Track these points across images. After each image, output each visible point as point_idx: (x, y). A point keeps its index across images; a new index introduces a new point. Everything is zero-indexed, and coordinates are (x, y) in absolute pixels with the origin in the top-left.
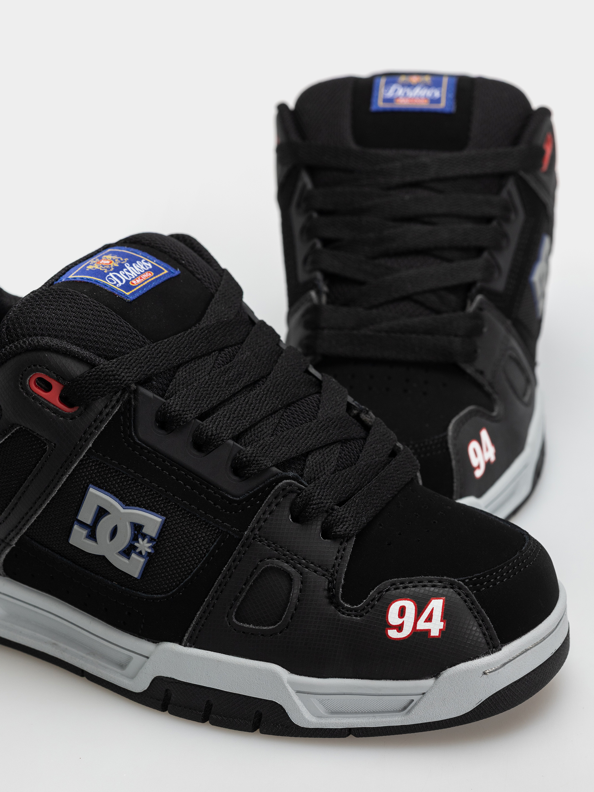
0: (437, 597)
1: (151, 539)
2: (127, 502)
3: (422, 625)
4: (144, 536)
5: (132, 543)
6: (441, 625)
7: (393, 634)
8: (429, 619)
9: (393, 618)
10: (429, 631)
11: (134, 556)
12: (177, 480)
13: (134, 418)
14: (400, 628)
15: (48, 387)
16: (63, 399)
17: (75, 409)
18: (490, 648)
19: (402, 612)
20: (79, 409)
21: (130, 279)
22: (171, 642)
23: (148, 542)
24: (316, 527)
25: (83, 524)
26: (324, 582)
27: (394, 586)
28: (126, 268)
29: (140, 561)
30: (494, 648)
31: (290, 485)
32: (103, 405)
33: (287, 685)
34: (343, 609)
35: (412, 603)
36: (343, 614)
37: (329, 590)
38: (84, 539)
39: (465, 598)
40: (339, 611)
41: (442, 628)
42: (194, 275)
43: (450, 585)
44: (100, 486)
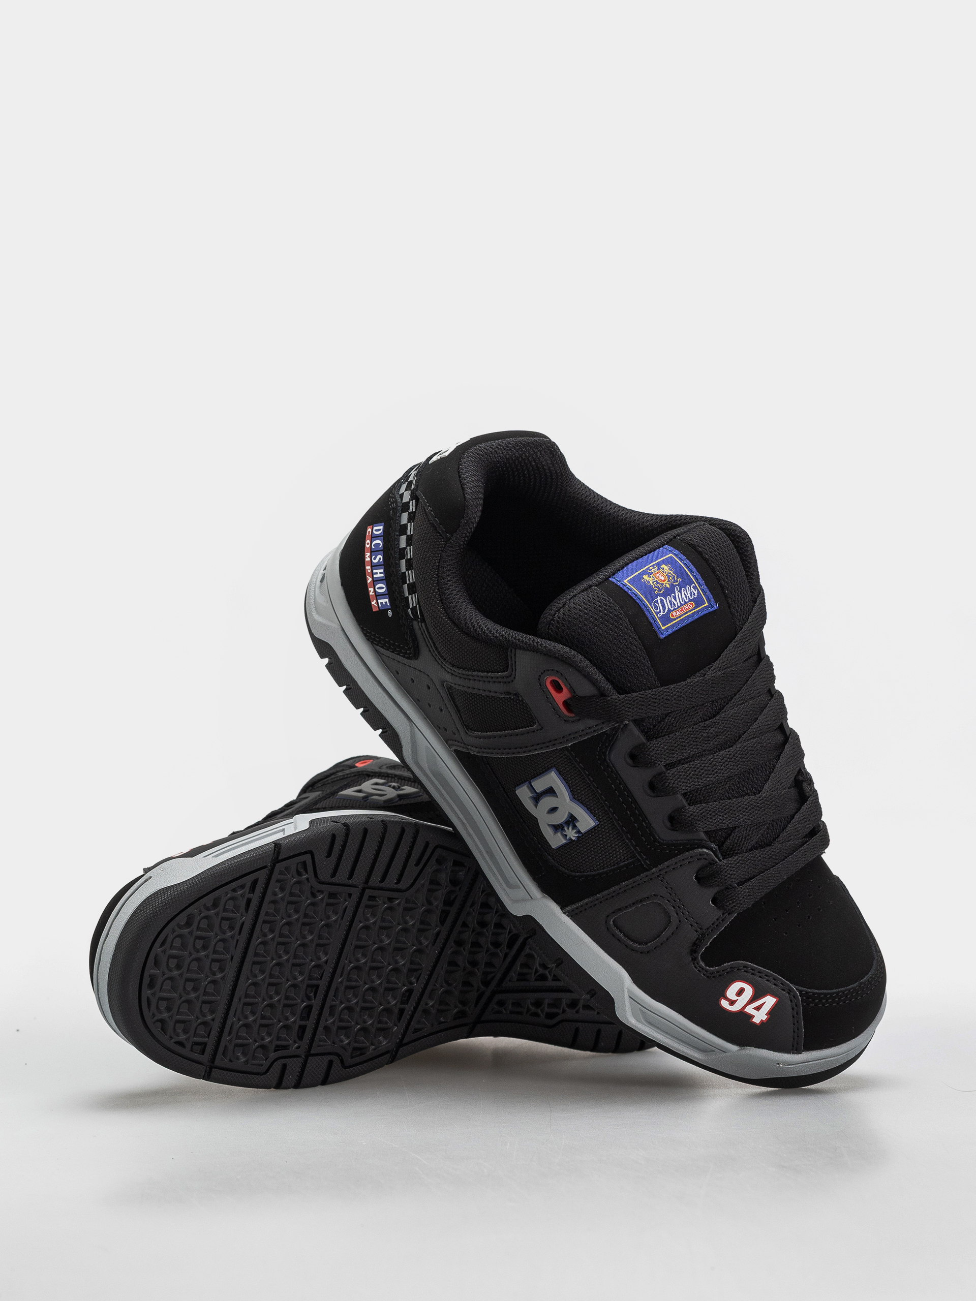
0: (773, 995)
1: (579, 832)
2: (576, 796)
3: (750, 1010)
4: (574, 827)
5: (564, 825)
6: (765, 1018)
7: (724, 1004)
8: (758, 1008)
9: (731, 992)
10: (753, 1016)
11: (559, 834)
12: (623, 803)
13: (614, 742)
14: (732, 1003)
15: (559, 689)
16: (565, 703)
17: (573, 715)
18: (792, 1050)
19: (740, 992)
20: (574, 717)
21: (672, 609)
22: (555, 902)
23: (576, 833)
24: (711, 892)
25: (532, 789)
26: (694, 936)
27: (745, 969)
28: (675, 593)
29: (562, 841)
30: (796, 1050)
31: (707, 854)
32: (596, 724)
33: (626, 990)
34: (697, 964)
35: (752, 990)
36: (696, 967)
37: (694, 944)
38: (528, 798)
39: (795, 1006)
40: (694, 964)
41: (764, 1019)
42: (729, 607)
43: (789, 990)
44: (561, 774)
